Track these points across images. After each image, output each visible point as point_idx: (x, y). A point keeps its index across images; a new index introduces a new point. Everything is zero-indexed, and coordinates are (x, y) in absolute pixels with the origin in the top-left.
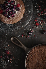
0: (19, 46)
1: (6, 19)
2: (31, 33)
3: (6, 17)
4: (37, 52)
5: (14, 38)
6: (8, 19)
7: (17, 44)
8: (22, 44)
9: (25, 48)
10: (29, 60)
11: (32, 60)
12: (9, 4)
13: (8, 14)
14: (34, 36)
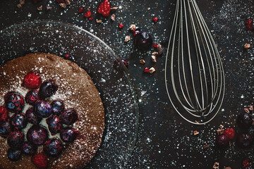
1: (77, 148)
2: (144, 34)
3: (67, 146)
6: (77, 142)
12: (15, 118)
13: (58, 136)
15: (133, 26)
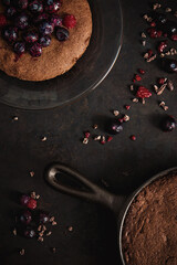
0: (84, 194)
4: (157, 202)
5: (58, 169)
7: (74, 192)
8: (94, 187)
9: (110, 199)
10: (131, 240)
11: (147, 240)
14: (131, 137)
15: (127, 118)
